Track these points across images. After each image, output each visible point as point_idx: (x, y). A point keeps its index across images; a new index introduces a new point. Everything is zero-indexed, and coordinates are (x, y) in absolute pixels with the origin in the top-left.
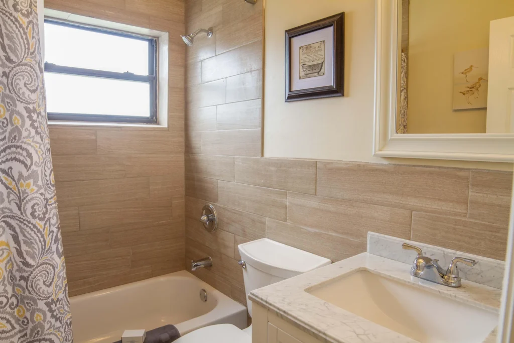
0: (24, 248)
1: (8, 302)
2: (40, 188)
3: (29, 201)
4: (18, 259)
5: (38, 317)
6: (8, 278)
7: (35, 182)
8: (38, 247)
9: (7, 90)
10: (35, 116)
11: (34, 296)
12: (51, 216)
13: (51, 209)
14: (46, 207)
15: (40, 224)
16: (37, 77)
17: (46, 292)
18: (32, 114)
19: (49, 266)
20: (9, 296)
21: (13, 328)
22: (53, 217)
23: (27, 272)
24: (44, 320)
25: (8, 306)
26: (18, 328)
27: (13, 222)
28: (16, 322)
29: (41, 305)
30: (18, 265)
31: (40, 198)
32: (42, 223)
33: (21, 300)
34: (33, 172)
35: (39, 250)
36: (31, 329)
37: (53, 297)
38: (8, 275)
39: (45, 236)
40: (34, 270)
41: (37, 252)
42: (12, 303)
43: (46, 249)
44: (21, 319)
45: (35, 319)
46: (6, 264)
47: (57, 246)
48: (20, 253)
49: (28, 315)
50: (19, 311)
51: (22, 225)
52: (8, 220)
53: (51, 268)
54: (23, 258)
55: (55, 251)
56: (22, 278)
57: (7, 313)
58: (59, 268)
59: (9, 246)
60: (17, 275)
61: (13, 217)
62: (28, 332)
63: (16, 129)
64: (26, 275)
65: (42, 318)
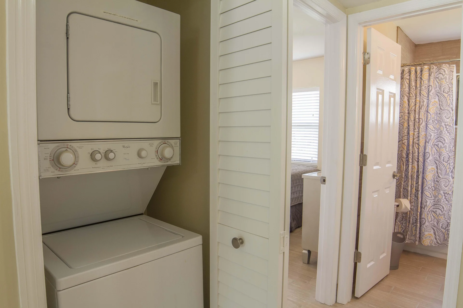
0: (439, 171)
1: (431, 188)
2: (447, 151)
3: (443, 155)
4: (437, 174)
5: (440, 196)
6: (433, 180)
7: (445, 149)
8: (444, 172)
9: (440, 119)
10: (448, 127)
11: (440, 188)
12: (451, 162)
13: (451, 160)
14: (449, 158)
15: (446, 164)
16: (450, 113)
17: (444, 188)
18: (447, 126)
19: (447, 180)
20: (432, 186)
21: (432, 197)
22: (451, 163)
23: (439, 179)
24: (442, 198)
25: (431, 189)
26: (433, 198)
27: (437, 162)
28: (433, 196)
29: (442, 192)
30: (436, 177)
31: (447, 155)
32: (447, 164)
33: (436, 189)
34: (445, 146)
35: (444, 173)
36: (437, 200)
37: (447, 191)
38: (433, 179)
39: (447, 169)
40: (441, 179)
41: (443, 174)
42: (433, 189)
43: (447, 174)
44: (435, 195)
45: (439, 197)
46: (433, 176)
47: (452, 174)
48: (437, 173)
49: (437, 194)
50: (434, 192)
51: (439, 163)
52: (436, 161)
53: (448, 181)
54: (438, 174)
55: (451, 175)
56: (437, 181)
57: (430, 191)
58: (451, 182)
59: (434, 170)
60: (436, 180)
61: (437, 160)
62: (436, 200)
63: (441, 131)
64: (438, 180)
65: (441, 197)
